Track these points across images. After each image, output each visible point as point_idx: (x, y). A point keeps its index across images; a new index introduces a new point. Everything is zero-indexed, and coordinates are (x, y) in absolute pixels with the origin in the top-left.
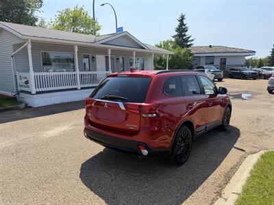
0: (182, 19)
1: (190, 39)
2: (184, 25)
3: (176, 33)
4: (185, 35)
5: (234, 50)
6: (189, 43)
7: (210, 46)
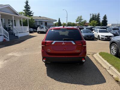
0: (27, 3)
1: (32, 12)
2: (29, 6)
3: (25, 9)
4: (29, 11)
5: (49, 19)
6: (32, 14)
7: (40, 17)
